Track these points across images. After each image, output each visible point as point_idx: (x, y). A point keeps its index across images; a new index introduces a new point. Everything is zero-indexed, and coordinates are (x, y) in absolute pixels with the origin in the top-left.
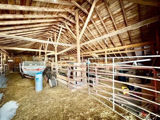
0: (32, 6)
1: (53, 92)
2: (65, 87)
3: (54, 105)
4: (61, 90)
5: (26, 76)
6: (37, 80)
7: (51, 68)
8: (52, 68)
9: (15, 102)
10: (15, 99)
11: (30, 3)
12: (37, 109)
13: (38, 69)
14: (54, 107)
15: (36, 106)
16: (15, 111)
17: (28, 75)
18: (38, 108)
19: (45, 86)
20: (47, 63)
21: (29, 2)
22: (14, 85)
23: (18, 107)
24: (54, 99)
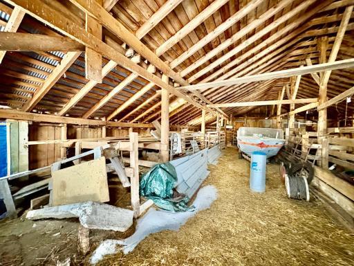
0: (242, 7)
1: (290, 211)
2: (341, 220)
3: (274, 243)
4: (319, 219)
5: (244, 155)
6: (254, 167)
7: (300, 147)
8: (303, 148)
9: (216, 190)
10: (218, 185)
11: (235, 6)
12: (238, 222)
13: (262, 143)
14: (276, 246)
15: (238, 215)
16: (210, 202)
17: (246, 155)
18: (240, 222)
19: (275, 188)
20: (294, 133)
21: (233, 6)
22: (225, 166)
23: (216, 199)
24: (282, 228)
